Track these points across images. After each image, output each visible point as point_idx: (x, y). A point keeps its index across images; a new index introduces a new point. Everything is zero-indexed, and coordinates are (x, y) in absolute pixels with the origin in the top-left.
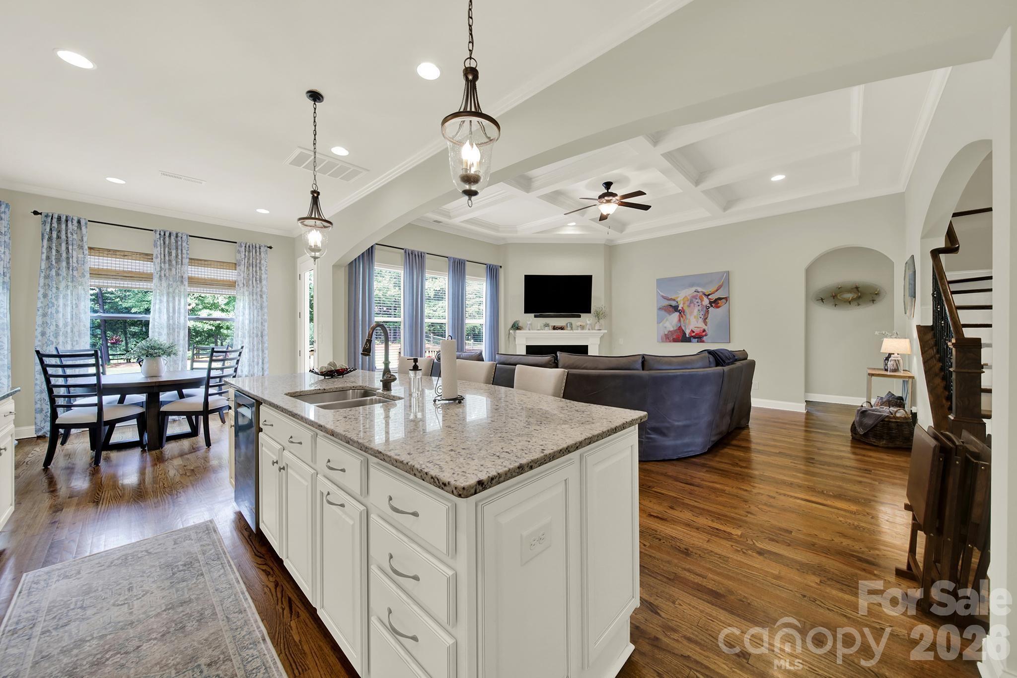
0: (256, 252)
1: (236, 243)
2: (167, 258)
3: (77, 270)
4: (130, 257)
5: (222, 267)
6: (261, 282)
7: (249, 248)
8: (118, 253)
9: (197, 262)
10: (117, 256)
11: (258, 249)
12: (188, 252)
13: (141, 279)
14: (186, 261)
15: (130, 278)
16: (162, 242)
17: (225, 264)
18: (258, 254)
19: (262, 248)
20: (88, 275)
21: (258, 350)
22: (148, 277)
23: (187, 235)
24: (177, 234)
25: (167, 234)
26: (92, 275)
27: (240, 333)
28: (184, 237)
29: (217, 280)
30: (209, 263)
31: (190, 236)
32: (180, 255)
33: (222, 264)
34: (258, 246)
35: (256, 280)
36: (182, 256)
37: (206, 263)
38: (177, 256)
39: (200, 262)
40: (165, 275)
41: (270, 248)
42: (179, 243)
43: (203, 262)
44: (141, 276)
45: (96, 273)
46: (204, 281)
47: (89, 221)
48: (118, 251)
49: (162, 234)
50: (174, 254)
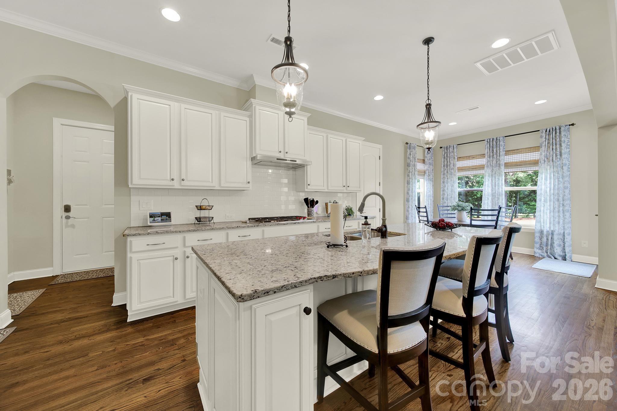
0: (556, 133)
1: (539, 131)
2: (491, 154)
3: (453, 169)
4: (476, 158)
5: (529, 151)
6: (561, 155)
7: (548, 132)
8: (471, 157)
9: (511, 152)
10: (470, 159)
11: (558, 131)
12: (505, 147)
13: (480, 169)
14: (502, 153)
15: (475, 169)
16: (488, 145)
17: (532, 149)
18: (558, 134)
19: (562, 128)
20: (457, 171)
21: (559, 211)
22: (482, 167)
23: (503, 137)
24: (497, 138)
25: (491, 140)
26: (458, 171)
27: (543, 199)
28: (501, 139)
29: (526, 161)
30: (520, 150)
31: (505, 137)
32: (498, 150)
33: (530, 149)
34: (558, 128)
35: (556, 156)
36: (499, 150)
37: (518, 151)
38: (497, 151)
39: (513, 151)
40: (490, 165)
41: (573, 125)
42: (498, 143)
43: (516, 151)
44: (480, 167)
45: (461, 169)
46: (515, 164)
47: (458, 145)
48: (470, 156)
49: (489, 141)
50: (495, 151)
